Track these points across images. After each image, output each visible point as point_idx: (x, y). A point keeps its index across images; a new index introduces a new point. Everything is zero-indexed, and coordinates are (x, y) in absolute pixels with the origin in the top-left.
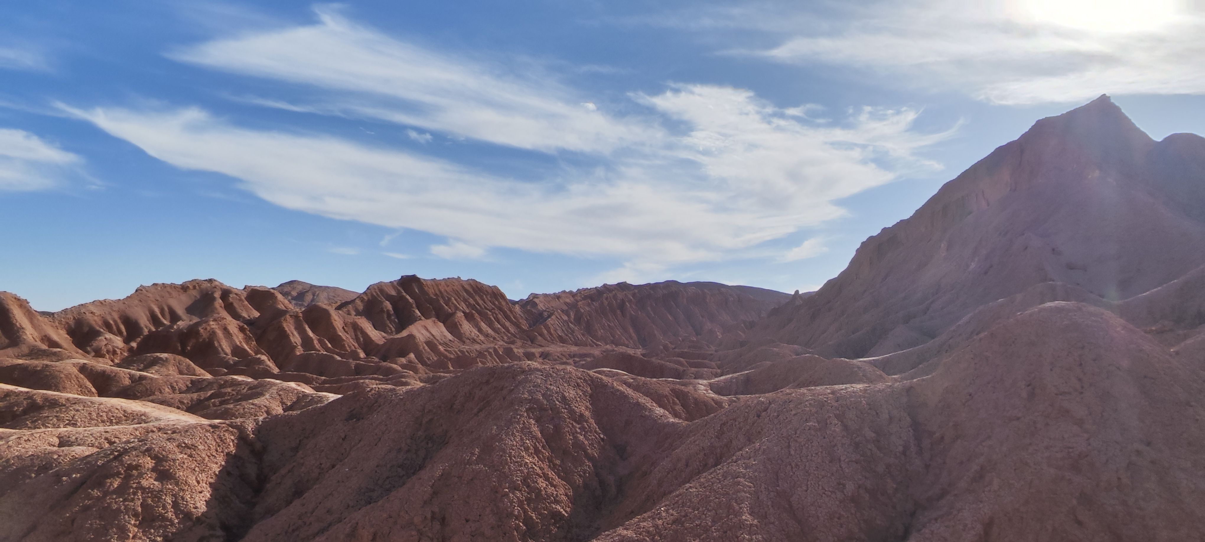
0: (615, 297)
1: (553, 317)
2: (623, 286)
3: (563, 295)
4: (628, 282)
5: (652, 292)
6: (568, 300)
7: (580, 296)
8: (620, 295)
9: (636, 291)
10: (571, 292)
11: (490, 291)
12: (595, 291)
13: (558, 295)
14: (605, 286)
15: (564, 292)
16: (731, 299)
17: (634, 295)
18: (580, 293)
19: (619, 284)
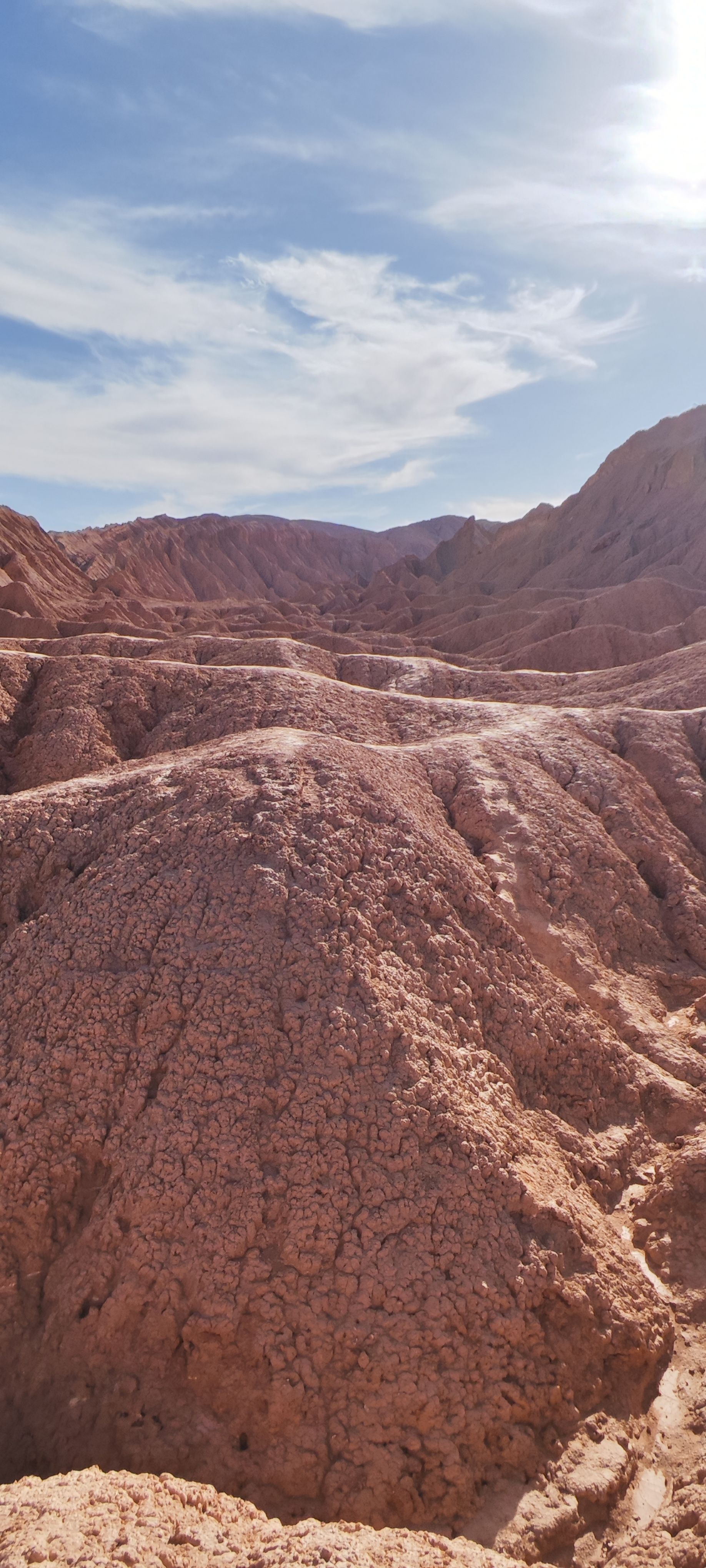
0: (158, 535)
1: (95, 564)
2: (162, 521)
3: (90, 534)
4: (169, 515)
5: (205, 529)
6: (96, 541)
7: (111, 535)
8: (165, 533)
9: (183, 527)
10: (97, 530)
11: (27, 523)
12: (128, 527)
13: (84, 533)
14: (139, 520)
15: (90, 529)
16: (303, 537)
17: (180, 533)
18: (110, 530)
19: (156, 518)
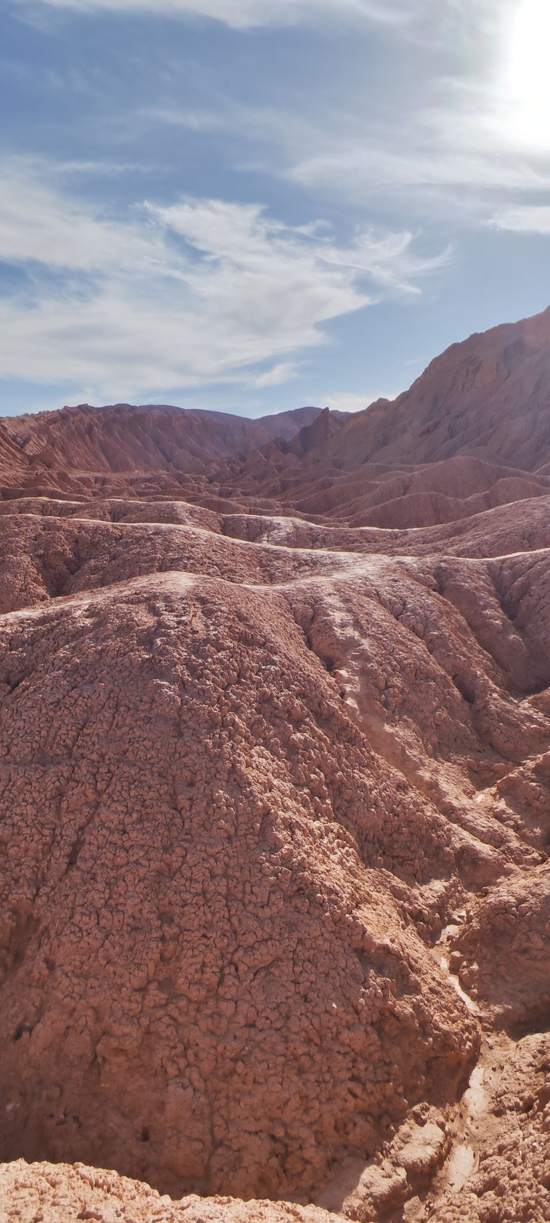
0: (81, 420)
1: (31, 443)
2: (84, 409)
3: (27, 419)
4: (89, 404)
6: (32, 425)
7: (44, 420)
8: (87, 419)
9: (101, 414)
10: (33, 416)
12: (57, 414)
13: (22, 418)
14: (66, 408)
15: (27, 415)
16: (196, 423)
17: (99, 419)
18: (43, 416)
19: (80, 407)
